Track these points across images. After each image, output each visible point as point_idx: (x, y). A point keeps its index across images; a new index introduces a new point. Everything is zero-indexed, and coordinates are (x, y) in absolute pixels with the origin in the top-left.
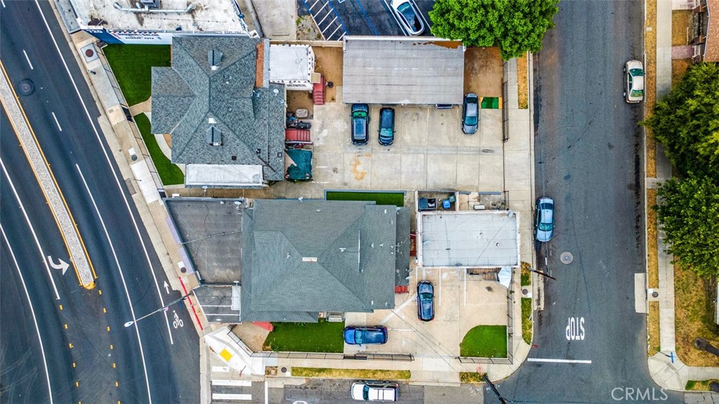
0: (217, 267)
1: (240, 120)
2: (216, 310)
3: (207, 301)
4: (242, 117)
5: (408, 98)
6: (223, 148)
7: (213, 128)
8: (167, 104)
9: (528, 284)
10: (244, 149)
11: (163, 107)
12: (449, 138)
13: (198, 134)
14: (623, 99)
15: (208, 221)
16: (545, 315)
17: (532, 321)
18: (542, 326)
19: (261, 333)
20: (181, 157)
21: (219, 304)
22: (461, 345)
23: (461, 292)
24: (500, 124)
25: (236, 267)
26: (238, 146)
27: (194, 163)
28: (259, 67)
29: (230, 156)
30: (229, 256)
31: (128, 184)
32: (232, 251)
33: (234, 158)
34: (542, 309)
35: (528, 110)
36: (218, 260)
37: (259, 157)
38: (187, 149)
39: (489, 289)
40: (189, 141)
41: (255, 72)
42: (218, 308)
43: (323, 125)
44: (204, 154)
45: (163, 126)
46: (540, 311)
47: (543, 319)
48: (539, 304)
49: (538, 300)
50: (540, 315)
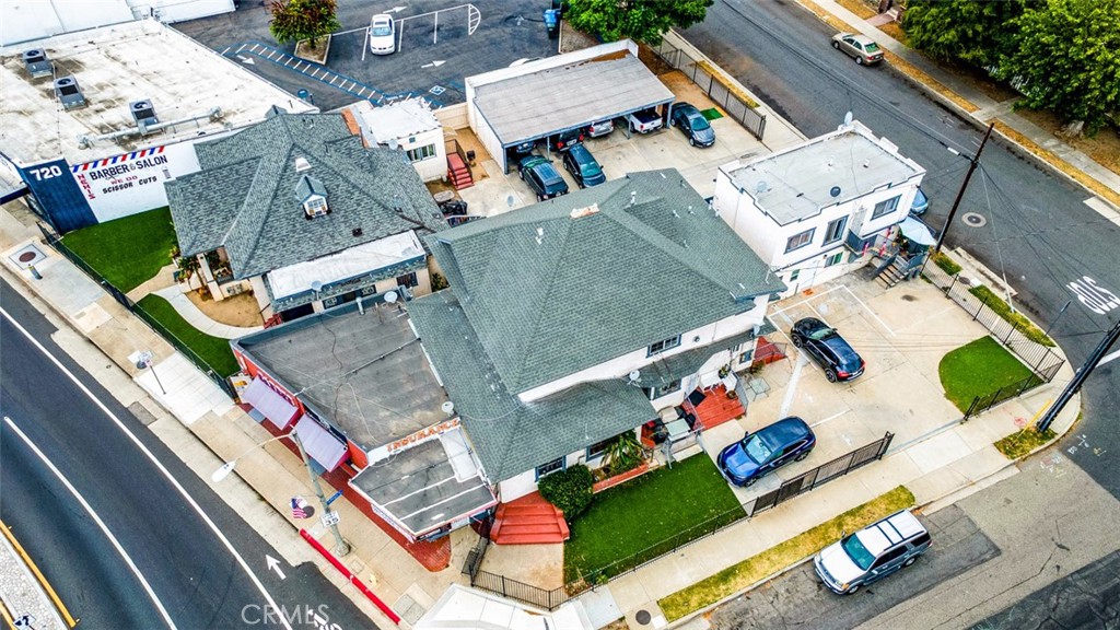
0: (391, 416)
2: (424, 499)
3: (393, 490)
5: (598, 114)
6: (331, 220)
7: (306, 178)
8: (208, 188)
9: (958, 269)
10: (371, 209)
11: (200, 195)
12: (684, 159)
13: (281, 200)
14: (862, 68)
15: (338, 350)
16: (1028, 298)
17: (1020, 314)
18: (1042, 313)
19: (547, 557)
20: (252, 262)
21: (425, 485)
22: (948, 396)
23: (870, 320)
24: (741, 128)
25: (433, 400)
26: (359, 205)
27: (281, 265)
29: (348, 231)
30: (409, 387)
31: (134, 411)
32: (412, 378)
33: (357, 233)
34: (1015, 293)
35: (762, 107)
36: (388, 404)
37: (403, 217)
38: (263, 241)
39: (908, 298)
40: (265, 222)
42: (425, 494)
43: (485, 206)
44: (297, 243)
45: (205, 236)
46: (1014, 298)
47: (1031, 304)
48: (1003, 289)
49: (996, 284)
50: (1022, 302)
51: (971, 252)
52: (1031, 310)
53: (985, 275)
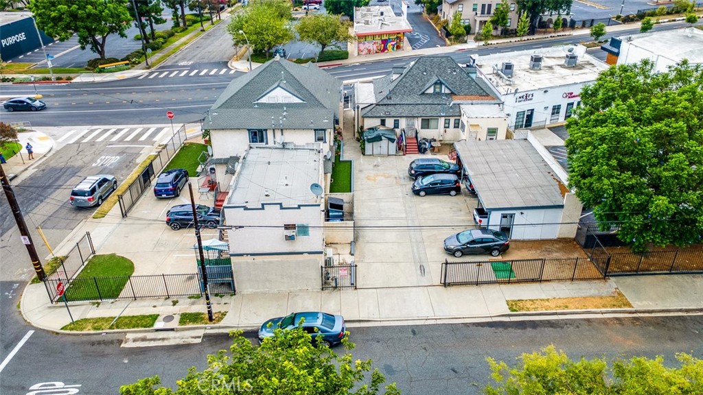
1: (417, 82)
4: (420, 84)
16: (110, 348)
18: (89, 347)
22: (113, 256)
28: (472, 97)
34: (123, 345)
35: (509, 312)
37: (383, 99)
41: (465, 95)
46: (120, 342)
47: (103, 346)
48: (135, 340)
49: (144, 339)
50: (112, 342)
51: (187, 346)
52: (99, 343)
53: (160, 339)
